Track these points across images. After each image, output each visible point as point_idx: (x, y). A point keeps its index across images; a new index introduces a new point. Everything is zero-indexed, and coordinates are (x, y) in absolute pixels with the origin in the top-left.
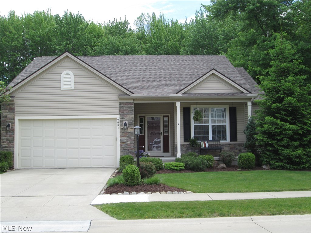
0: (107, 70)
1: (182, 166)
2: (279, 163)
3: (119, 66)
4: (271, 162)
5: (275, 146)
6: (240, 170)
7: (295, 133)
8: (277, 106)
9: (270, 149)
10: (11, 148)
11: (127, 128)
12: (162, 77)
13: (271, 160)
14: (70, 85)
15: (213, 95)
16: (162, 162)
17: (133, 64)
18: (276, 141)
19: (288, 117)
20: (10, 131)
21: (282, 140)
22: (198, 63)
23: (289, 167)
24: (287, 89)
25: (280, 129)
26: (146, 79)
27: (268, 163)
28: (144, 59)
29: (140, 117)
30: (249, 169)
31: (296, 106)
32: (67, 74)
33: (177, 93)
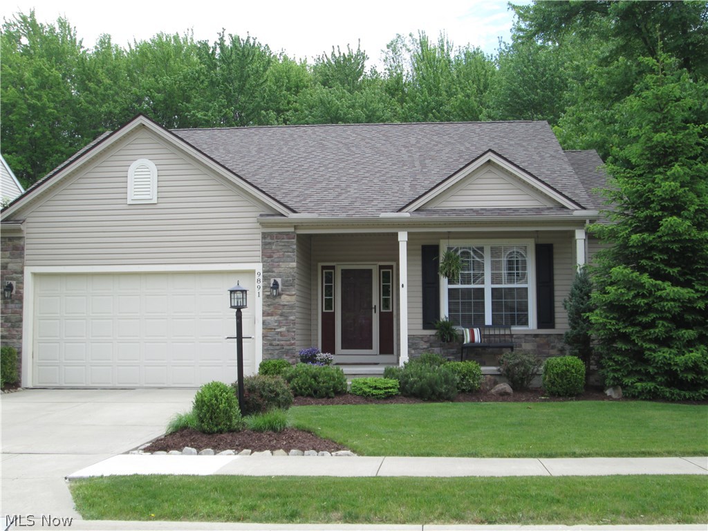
0: (253, 159)
1: (391, 388)
2: (644, 384)
3: (285, 149)
4: (627, 381)
5: (634, 340)
6: (545, 400)
7: (687, 306)
8: (644, 239)
9: (624, 347)
10: (15, 340)
11: (279, 295)
12: (379, 172)
13: (626, 376)
14: (148, 193)
15: (489, 213)
16: (345, 377)
17: (321, 144)
18: (638, 329)
19: (672, 266)
20: (13, 301)
21: (652, 325)
22: (476, 139)
23: (668, 394)
24: (667, 197)
25: (649, 297)
26: (338, 179)
27: (618, 383)
28: (349, 132)
29: (323, 268)
30: (569, 396)
31: (690, 240)
32: (143, 166)
33: (400, 210)
